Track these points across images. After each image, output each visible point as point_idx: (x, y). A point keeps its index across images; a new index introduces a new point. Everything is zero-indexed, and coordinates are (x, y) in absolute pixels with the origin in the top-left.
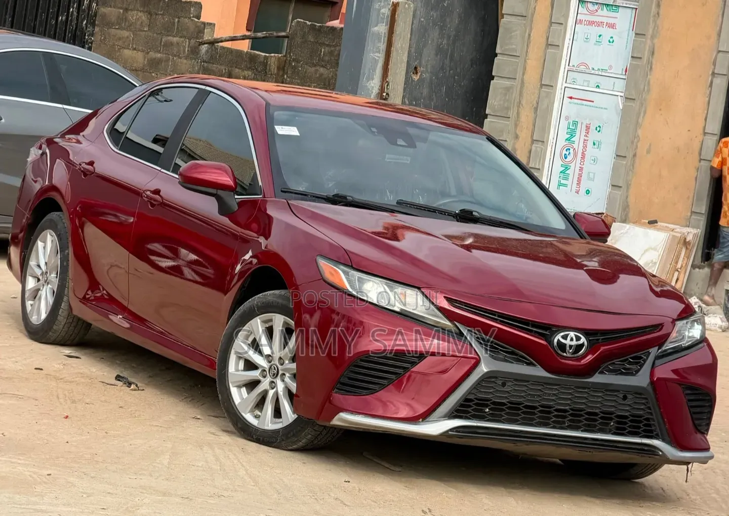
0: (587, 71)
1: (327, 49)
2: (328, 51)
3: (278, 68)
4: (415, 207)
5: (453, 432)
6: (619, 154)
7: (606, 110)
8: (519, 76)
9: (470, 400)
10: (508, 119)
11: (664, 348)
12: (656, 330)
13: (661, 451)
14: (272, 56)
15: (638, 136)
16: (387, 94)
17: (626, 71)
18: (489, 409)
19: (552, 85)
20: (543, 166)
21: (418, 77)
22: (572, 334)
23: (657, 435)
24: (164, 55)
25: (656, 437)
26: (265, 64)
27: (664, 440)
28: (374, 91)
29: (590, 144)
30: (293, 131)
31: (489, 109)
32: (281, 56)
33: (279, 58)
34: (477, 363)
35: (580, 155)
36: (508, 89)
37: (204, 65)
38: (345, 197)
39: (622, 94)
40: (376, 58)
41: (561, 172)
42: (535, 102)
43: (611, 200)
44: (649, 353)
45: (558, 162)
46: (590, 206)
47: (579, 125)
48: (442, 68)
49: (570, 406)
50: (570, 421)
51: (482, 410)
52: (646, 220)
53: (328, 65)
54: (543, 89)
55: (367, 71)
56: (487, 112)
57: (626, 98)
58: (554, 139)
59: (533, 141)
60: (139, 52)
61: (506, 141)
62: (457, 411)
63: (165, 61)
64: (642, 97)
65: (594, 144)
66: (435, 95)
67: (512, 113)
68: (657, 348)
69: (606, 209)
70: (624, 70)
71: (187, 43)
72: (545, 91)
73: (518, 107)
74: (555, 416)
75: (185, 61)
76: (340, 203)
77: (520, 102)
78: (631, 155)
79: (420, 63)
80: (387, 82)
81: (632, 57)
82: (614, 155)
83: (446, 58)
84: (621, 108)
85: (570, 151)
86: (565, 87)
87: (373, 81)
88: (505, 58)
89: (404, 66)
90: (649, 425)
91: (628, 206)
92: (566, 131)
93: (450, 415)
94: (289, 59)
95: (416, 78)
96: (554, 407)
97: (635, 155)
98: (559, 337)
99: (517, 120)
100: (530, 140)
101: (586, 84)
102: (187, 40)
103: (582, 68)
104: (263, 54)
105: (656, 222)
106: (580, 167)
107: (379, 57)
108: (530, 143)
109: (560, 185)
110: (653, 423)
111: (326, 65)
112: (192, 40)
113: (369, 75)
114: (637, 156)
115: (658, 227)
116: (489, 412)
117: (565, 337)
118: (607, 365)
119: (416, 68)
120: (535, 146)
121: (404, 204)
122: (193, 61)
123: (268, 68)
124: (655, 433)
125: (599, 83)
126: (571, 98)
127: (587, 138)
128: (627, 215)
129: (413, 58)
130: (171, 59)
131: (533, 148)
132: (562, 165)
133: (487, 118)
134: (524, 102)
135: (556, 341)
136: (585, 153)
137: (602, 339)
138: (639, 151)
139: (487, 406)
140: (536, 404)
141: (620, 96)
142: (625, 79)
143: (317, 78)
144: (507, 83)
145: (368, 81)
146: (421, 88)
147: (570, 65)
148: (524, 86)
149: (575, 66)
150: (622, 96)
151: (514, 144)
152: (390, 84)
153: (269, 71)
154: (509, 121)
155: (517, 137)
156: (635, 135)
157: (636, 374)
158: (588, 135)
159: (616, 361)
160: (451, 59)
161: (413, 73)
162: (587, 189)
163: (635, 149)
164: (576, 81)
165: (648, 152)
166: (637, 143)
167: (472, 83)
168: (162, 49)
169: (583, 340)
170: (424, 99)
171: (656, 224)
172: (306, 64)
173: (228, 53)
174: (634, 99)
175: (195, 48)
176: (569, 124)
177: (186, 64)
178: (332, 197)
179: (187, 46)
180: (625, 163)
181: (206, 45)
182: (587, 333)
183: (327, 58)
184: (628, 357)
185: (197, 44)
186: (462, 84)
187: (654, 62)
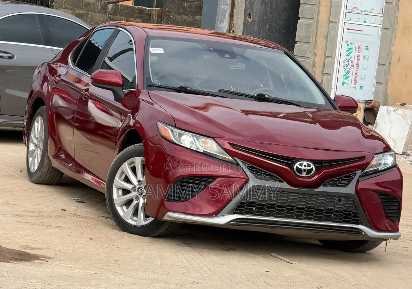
0: (358, 12)
1: (188, 3)
2: (189, 5)
3: (158, 17)
4: (230, 93)
5: (234, 222)
6: (380, 63)
7: (371, 36)
8: (315, 16)
9: (244, 203)
10: (310, 44)
11: (365, 171)
12: (360, 160)
13: (364, 232)
14: (154, 9)
15: (392, 51)
16: (233, 31)
17: (382, 11)
18: (255, 208)
19: (336, 22)
20: (333, 71)
21: (251, 20)
22: (305, 163)
23: (361, 222)
24: (85, 12)
25: (361, 224)
26: (150, 15)
27: (366, 225)
28: (225, 30)
29: (361, 57)
30: (161, 51)
31: (297, 37)
32: (160, 9)
33: (158, 10)
34: (247, 181)
35: (355, 65)
36: (309, 25)
37: (110, 16)
38: (186, 88)
39: (381, 26)
40: (225, 9)
41: (344, 76)
42: (326, 33)
43: (376, 92)
44: (356, 174)
45: (342, 69)
46: (363, 96)
47: (354, 46)
48: (266, 14)
49: (306, 205)
50: (306, 214)
51: (251, 208)
52: (400, 103)
53: (189, 14)
54: (331, 25)
55: (220, 18)
56: (296, 40)
57: (383, 28)
58: (339, 55)
59: (326, 57)
60: (69, 10)
61: (309, 57)
62: (236, 210)
63: (86, 15)
64: (393, 27)
65: (364, 57)
66: (262, 30)
67: (312, 40)
68: (361, 170)
69: (373, 97)
70: (381, 11)
71: (99, 3)
72: (332, 25)
73: (315, 36)
74: (297, 212)
75: (98, 15)
76: (183, 92)
77: (317, 33)
78: (388, 64)
79: (252, 11)
80: (233, 23)
81: (386, 3)
82: (377, 64)
83: (268, 8)
84: (380, 34)
85: (349, 62)
86: (345, 23)
87: (224, 23)
88: (306, 6)
89: (243, 13)
90: (356, 217)
91: (387, 95)
92: (346, 50)
93: (232, 212)
94: (164, 11)
95: (250, 20)
96: (296, 206)
97: (390, 63)
98: (297, 165)
99: (315, 45)
100: (324, 57)
101: (357, 20)
102: (99, 1)
103: (355, 10)
104: (148, 8)
105: (405, 104)
106: (356, 72)
107: (227, 8)
108: (324, 58)
109: (344, 83)
110: (358, 215)
111: (188, 14)
112: (102, 1)
113: (221, 19)
114: (391, 63)
115: (407, 107)
116: (255, 210)
117: (301, 165)
118: (329, 181)
119: (249, 14)
120: (328, 60)
121: (223, 92)
122: (104, 14)
123: (151, 17)
124: (360, 221)
125: (366, 19)
126: (348, 29)
127: (359, 54)
128: (386, 101)
129: (248, 8)
130: (90, 13)
131: (326, 61)
132: (344, 71)
133: (296, 44)
134: (319, 33)
135: (295, 167)
136: (359, 63)
137: (325, 166)
138: (392, 61)
139: (254, 206)
140: (285, 205)
141: (380, 27)
142: (382, 16)
143: (182, 22)
144: (308, 21)
145: (221, 24)
146: (253, 27)
147: (347, 9)
148: (319, 23)
149: (350, 9)
150: (381, 27)
151: (314, 59)
152: (235, 24)
153: (152, 19)
154: (310, 45)
155: (315, 55)
156: (390, 51)
157: (347, 186)
158: (360, 52)
159: (335, 179)
160: (271, 8)
161: (248, 17)
162: (361, 85)
163: (390, 60)
164: (351, 19)
165: (399, 60)
166: (391, 56)
167: (284, 22)
168: (83, 8)
169: (312, 166)
170: (255, 33)
171: (405, 106)
172: (175, 14)
173: (125, 9)
174: (388, 29)
175: (104, 7)
176: (348, 45)
177: (99, 16)
178: (178, 88)
179: (99, 5)
180: (384, 68)
181: (111, 4)
182: (315, 162)
183: (188, 10)
184: (342, 176)
185: (107, 3)
186: (278, 23)
187: (400, 5)
